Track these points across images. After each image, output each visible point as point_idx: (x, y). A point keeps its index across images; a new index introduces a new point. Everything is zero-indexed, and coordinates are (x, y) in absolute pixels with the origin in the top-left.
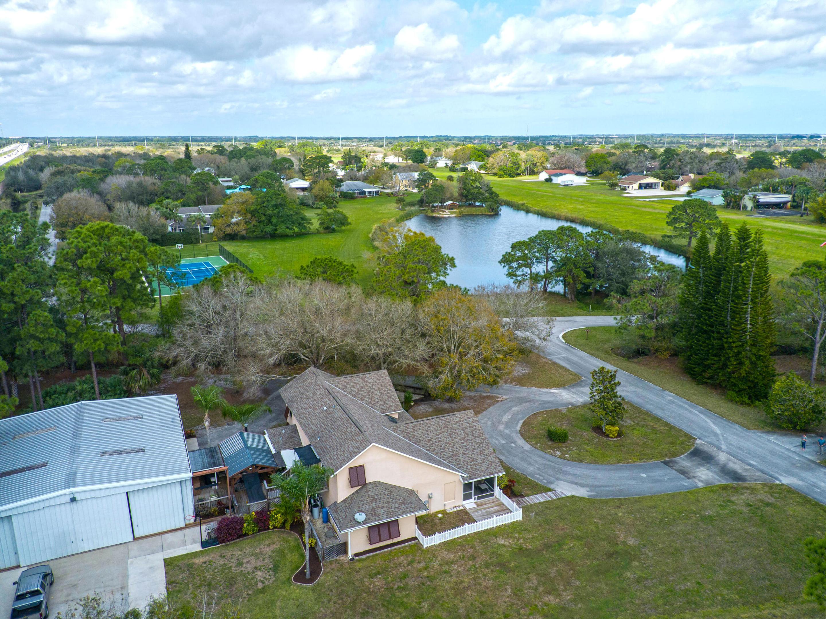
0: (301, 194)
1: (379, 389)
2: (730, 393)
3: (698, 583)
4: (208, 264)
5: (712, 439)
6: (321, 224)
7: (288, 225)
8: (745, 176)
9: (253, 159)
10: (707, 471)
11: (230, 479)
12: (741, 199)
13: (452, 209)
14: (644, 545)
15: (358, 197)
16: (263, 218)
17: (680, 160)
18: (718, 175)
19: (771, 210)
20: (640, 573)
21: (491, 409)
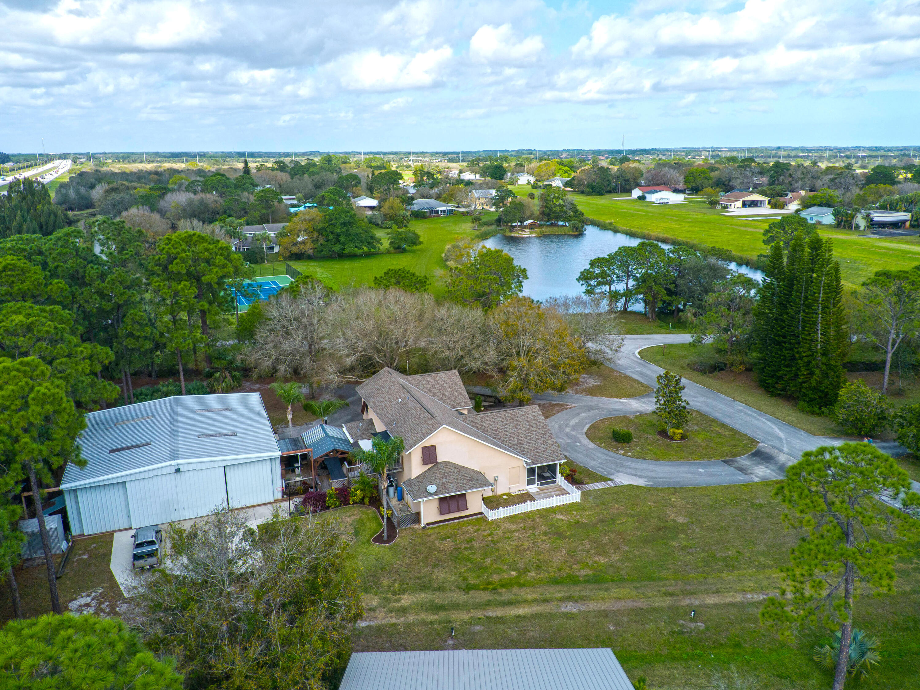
0: (369, 213)
1: (449, 387)
2: (801, 403)
3: (739, 552)
4: (275, 283)
5: (776, 443)
6: (391, 243)
7: (357, 244)
8: (862, 193)
9: (316, 176)
10: (765, 469)
11: (315, 461)
12: (853, 218)
13: (531, 229)
14: (692, 523)
15: (429, 217)
16: (331, 237)
17: (790, 176)
18: (831, 192)
19: (887, 230)
20: (684, 543)
21: (560, 414)
